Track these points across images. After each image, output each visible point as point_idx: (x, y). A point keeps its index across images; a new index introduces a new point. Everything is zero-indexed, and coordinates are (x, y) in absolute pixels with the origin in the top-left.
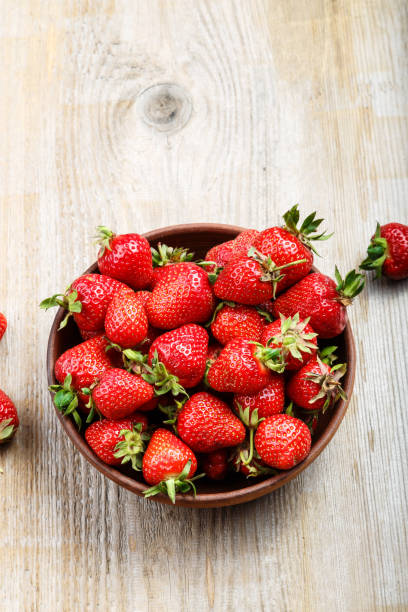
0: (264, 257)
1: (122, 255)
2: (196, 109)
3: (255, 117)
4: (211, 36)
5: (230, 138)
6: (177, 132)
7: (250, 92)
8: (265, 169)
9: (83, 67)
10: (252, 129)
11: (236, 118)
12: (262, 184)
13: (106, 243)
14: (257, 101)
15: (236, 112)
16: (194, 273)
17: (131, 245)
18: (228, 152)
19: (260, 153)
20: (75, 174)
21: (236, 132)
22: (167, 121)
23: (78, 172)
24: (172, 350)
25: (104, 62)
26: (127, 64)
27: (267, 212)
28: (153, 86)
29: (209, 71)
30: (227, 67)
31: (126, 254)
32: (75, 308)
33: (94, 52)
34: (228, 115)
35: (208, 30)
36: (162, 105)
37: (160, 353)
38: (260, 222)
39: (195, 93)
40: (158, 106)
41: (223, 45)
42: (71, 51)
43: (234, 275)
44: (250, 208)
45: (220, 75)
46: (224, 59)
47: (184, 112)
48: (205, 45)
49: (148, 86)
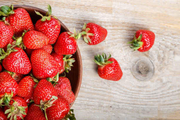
0: (52, 103)
1: (66, 42)
2: (141, 82)
3: (135, 105)
4: (173, 92)
5: (126, 94)
6: (132, 73)
7: (146, 105)
8: (111, 107)
9: (165, 38)
10: (129, 104)
11: (135, 98)
12: (105, 105)
13: (73, 36)
14: (141, 107)
15: (138, 98)
16: (52, 72)
17: (70, 46)
18: (120, 93)
19: (118, 106)
20: (119, 29)
21: (129, 97)
22: (137, 69)
23: (119, 31)
24: (16, 58)
25: (167, 47)
26: (164, 56)
27: (92, 105)
28: (153, 66)
29: (158, 89)
30: (158, 97)
31: (66, 44)
32: (44, 19)
33: (171, 44)
34: (137, 95)
35: (175, 91)
36: (145, 68)
37: (16, 52)
38: (88, 102)
39: (149, 83)
40: (144, 67)
41: (168, 96)
42: (173, 34)
43: (45, 89)
44: (94, 99)
45: (155, 93)
46: (161, 96)
47: (140, 77)
48: (169, 89)
49: (154, 63)
